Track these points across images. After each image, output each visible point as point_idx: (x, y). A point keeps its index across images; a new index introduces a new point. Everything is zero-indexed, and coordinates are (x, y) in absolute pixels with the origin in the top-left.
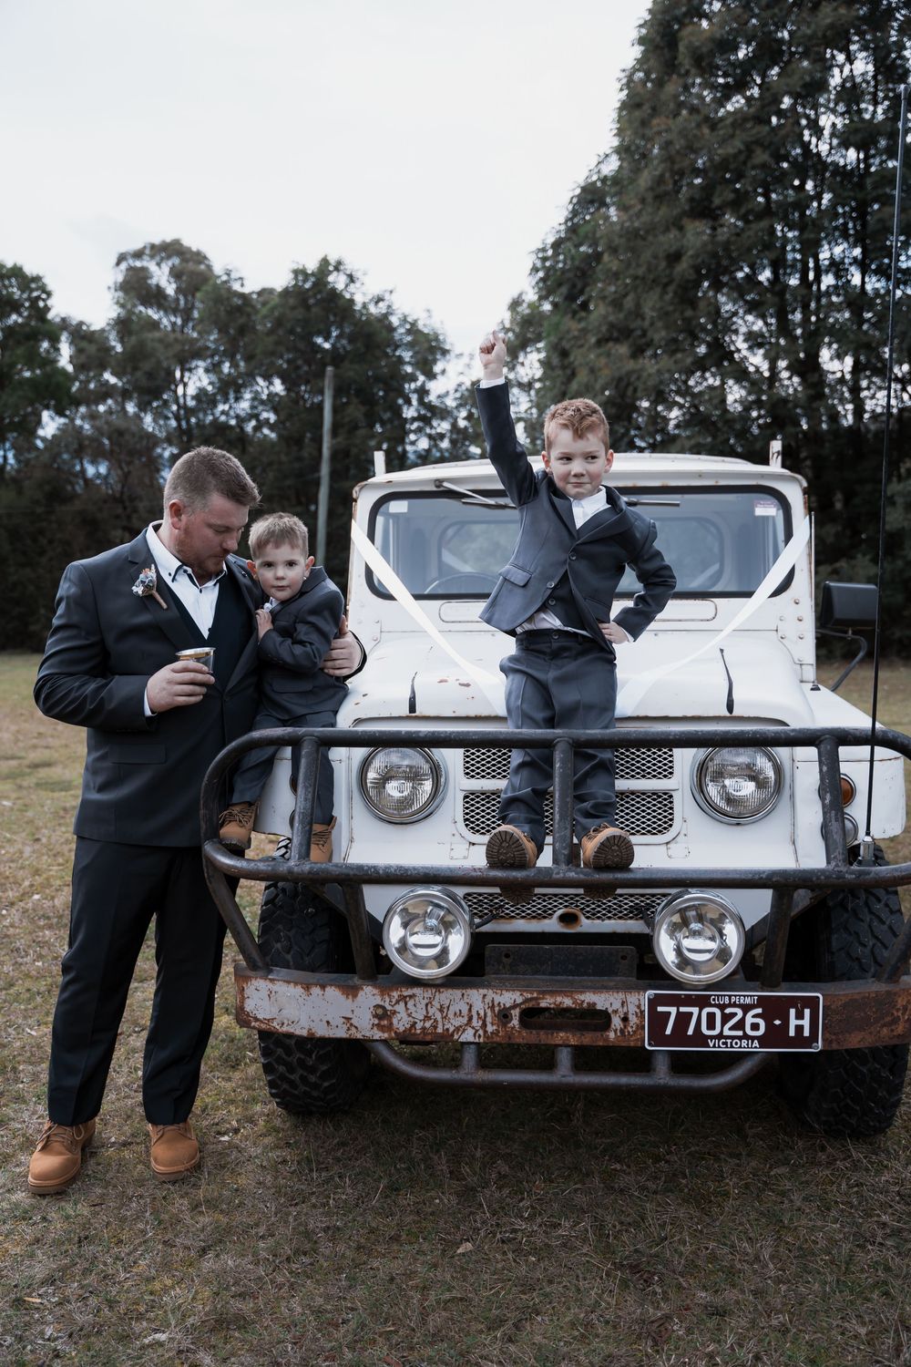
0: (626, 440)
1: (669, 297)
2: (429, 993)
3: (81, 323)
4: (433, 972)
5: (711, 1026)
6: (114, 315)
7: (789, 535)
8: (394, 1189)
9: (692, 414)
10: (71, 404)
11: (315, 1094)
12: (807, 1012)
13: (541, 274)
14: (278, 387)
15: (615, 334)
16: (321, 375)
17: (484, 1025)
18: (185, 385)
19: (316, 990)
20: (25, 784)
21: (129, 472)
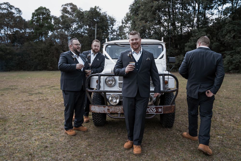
0: (144, 36)
1: (151, 13)
2: (114, 107)
3: (55, 16)
4: (115, 104)
5: (149, 111)
6: (61, 15)
7: (163, 50)
8: (110, 133)
9: (155, 32)
10: (53, 30)
11: (99, 123)
12: (161, 109)
13: (131, 9)
14: (88, 27)
15: (143, 19)
16: (95, 25)
17: (121, 111)
18: (72, 27)
19: (100, 107)
20: (51, 89)
21: (63, 41)
